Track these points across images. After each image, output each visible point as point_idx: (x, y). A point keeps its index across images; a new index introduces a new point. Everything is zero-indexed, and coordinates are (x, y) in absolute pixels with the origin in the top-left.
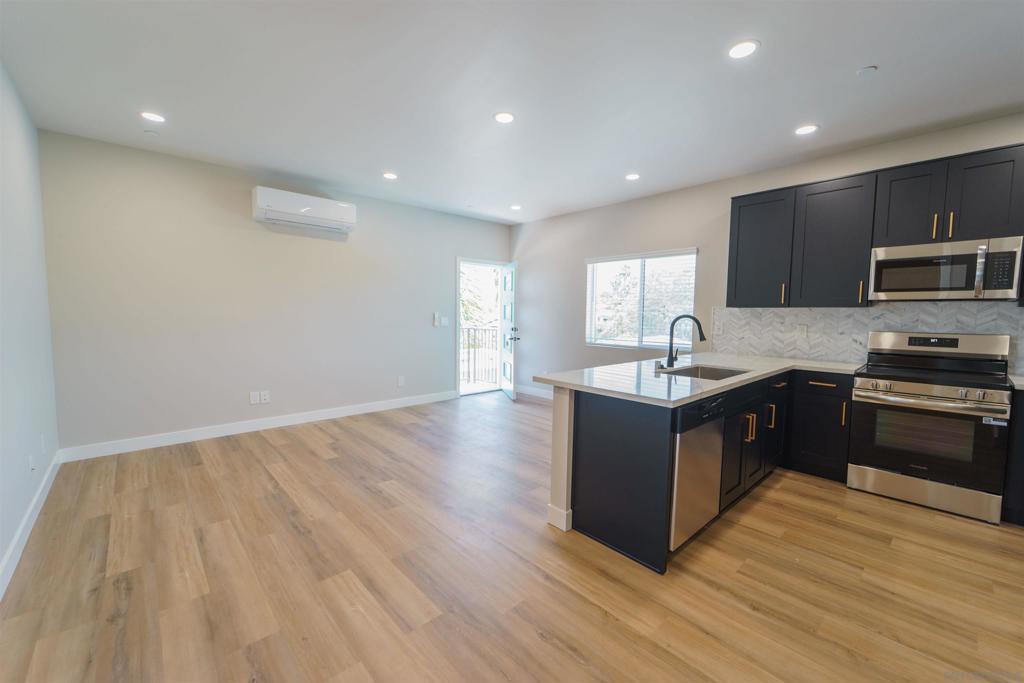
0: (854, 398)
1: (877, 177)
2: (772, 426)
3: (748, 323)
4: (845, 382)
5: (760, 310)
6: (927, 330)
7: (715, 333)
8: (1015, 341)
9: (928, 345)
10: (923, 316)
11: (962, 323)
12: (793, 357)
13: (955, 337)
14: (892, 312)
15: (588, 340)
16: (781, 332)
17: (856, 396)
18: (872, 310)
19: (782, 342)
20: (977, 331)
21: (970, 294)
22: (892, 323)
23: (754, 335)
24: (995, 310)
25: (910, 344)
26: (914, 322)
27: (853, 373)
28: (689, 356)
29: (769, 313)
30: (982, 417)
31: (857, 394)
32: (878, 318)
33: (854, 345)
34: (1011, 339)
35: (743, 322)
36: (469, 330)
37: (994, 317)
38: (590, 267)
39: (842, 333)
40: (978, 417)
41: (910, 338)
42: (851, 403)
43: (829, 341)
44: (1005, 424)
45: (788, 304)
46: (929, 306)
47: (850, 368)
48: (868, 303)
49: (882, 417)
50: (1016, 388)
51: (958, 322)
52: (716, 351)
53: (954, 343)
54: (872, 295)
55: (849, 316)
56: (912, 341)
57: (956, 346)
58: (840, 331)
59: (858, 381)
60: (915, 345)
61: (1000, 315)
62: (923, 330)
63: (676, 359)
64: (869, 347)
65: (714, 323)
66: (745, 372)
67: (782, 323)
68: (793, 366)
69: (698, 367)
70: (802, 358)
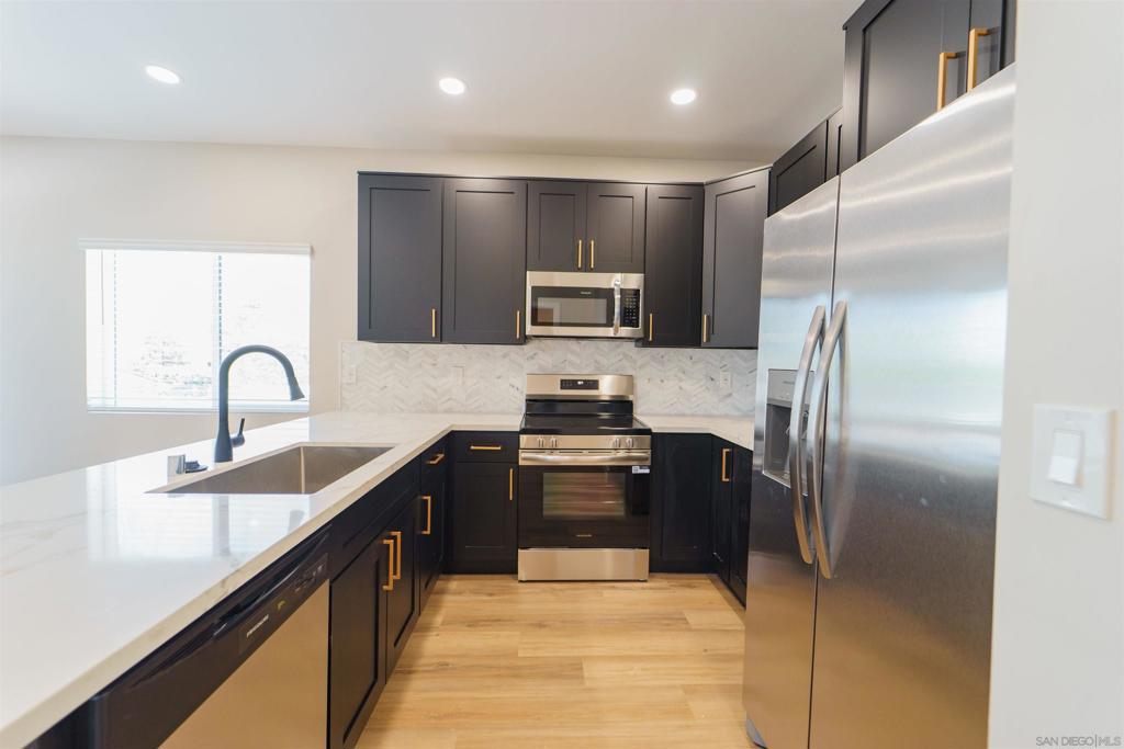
0: (521, 463)
1: (528, 185)
2: (428, 532)
4: (509, 440)
5: (404, 348)
6: (574, 371)
7: (345, 380)
9: (576, 388)
10: (570, 357)
12: (449, 411)
13: (595, 378)
14: (544, 351)
16: (434, 377)
17: (524, 459)
18: (528, 348)
19: (435, 390)
20: (609, 372)
21: (610, 332)
22: (544, 364)
23: (400, 382)
24: (621, 350)
25: (562, 388)
26: (562, 363)
27: (518, 430)
29: (416, 352)
30: (630, 467)
32: (532, 358)
33: (512, 391)
37: (621, 357)
38: (91, 253)
39: (499, 378)
40: (627, 467)
42: (519, 470)
43: (487, 387)
44: (647, 471)
45: (441, 338)
46: (573, 344)
47: (513, 421)
48: (525, 339)
49: (548, 482)
50: (654, 431)
53: (596, 385)
54: (530, 330)
55: (505, 356)
56: (565, 384)
57: (598, 389)
58: (497, 374)
59: (524, 440)
60: (565, 388)
61: (625, 356)
62: (570, 372)
63: (240, 441)
64: (526, 392)
65: (343, 367)
66: (383, 450)
67: (434, 365)
68: (451, 426)
69: (299, 448)
70: (459, 412)
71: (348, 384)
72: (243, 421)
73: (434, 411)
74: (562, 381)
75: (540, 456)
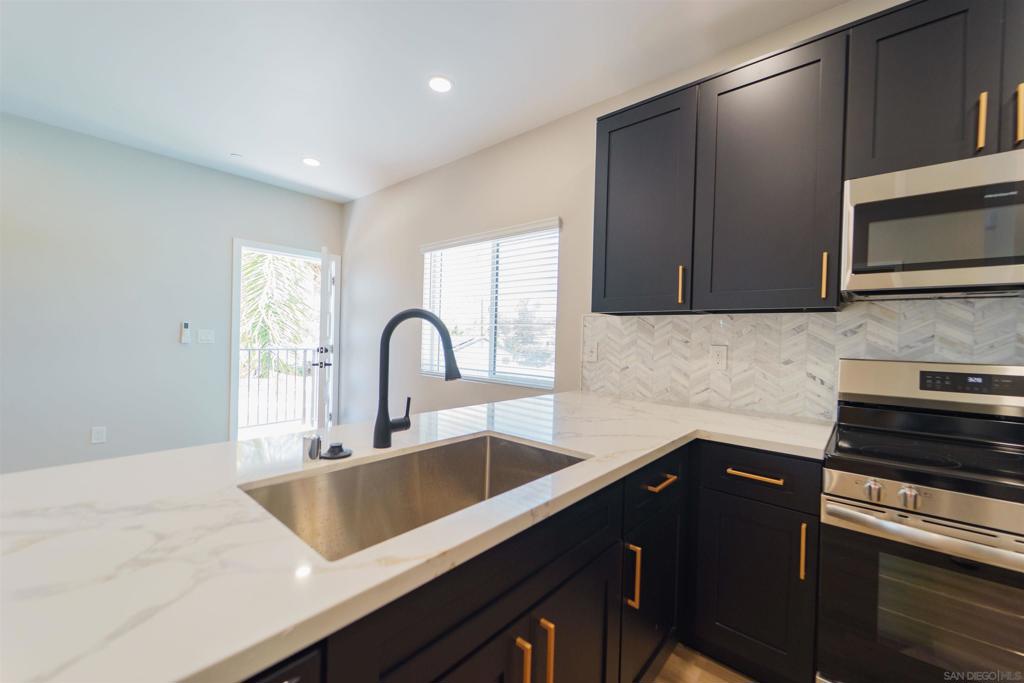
0: (824, 518)
1: (848, 37)
2: (636, 603)
3: (634, 342)
4: (802, 474)
5: (651, 319)
6: (951, 356)
7: (586, 358)
9: (964, 391)
10: (943, 329)
13: (1019, 373)
14: (879, 320)
15: (426, 368)
16: (686, 358)
17: (832, 513)
18: (845, 317)
19: (686, 376)
22: (881, 343)
23: (643, 362)
25: (923, 386)
26: (924, 341)
27: (820, 457)
28: (551, 397)
29: (664, 325)
31: (830, 510)
32: (854, 332)
33: (811, 385)
35: (627, 340)
36: (305, 351)
38: (427, 255)
39: (787, 363)
41: (924, 375)
42: (819, 530)
43: (765, 377)
45: (690, 307)
46: (955, 308)
47: (812, 439)
48: (839, 300)
49: (889, 572)
52: (588, 389)
54: (848, 280)
55: (799, 330)
56: (928, 380)
58: (785, 356)
59: (832, 478)
60: (933, 388)
62: (948, 358)
63: (404, 424)
64: (839, 389)
65: (584, 342)
66: (571, 461)
67: (687, 342)
68: (696, 432)
69: (485, 438)
70: (718, 409)
71: (589, 362)
72: (409, 399)
73: (685, 403)
74: (923, 374)
75: (870, 518)
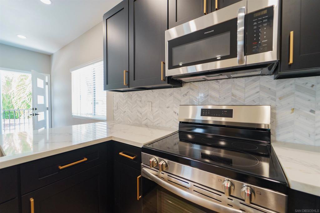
3: (127, 102)
5: (131, 93)
8: (274, 111)
9: (213, 116)
11: (235, 96)
13: (231, 108)
14: (193, 90)
20: (246, 103)
22: (193, 98)
23: (129, 109)
24: (257, 84)
25: (202, 115)
29: (135, 95)
32: (186, 95)
34: (271, 109)
35: (125, 101)
37: (258, 89)
38: (72, 73)
41: (202, 110)
43: (162, 113)
51: (233, 95)
52: (115, 120)
53: (229, 113)
57: (231, 116)
60: (205, 116)
62: (211, 103)
65: (113, 103)
67: (141, 101)
71: (115, 110)
